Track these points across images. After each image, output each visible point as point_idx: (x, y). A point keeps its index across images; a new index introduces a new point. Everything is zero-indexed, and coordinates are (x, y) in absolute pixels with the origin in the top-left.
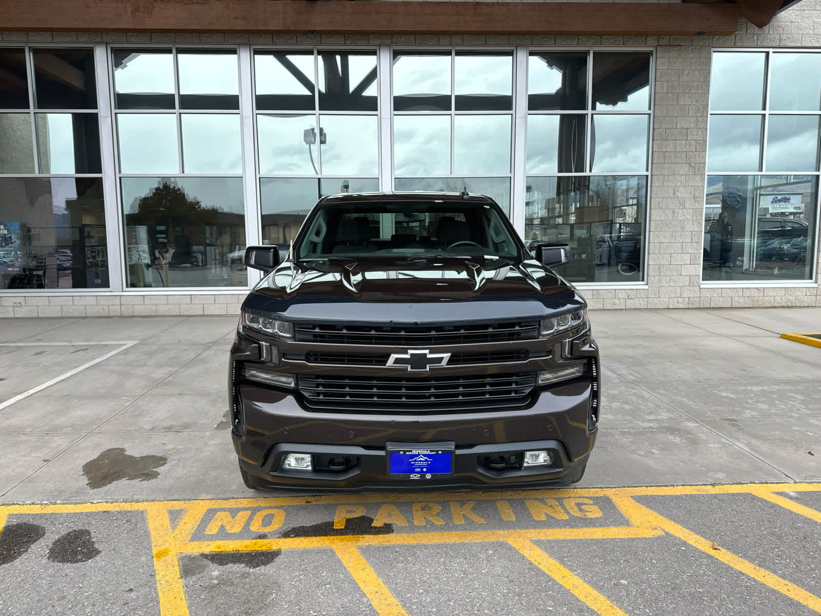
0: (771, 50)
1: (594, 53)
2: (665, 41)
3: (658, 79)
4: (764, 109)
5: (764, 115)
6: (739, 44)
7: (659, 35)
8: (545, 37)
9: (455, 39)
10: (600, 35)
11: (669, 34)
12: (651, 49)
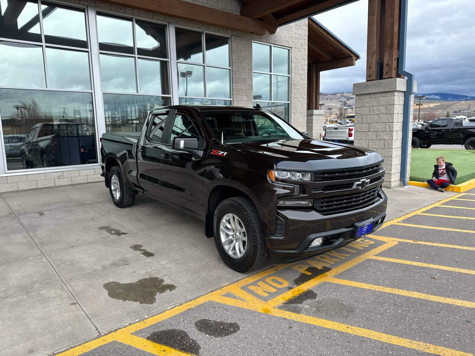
0: (272, 45)
1: (205, 34)
2: (234, 34)
3: (233, 52)
4: (271, 72)
5: (271, 75)
6: (261, 40)
7: (233, 29)
8: (183, 21)
9: (136, 12)
10: (208, 24)
11: (236, 30)
12: (229, 36)
